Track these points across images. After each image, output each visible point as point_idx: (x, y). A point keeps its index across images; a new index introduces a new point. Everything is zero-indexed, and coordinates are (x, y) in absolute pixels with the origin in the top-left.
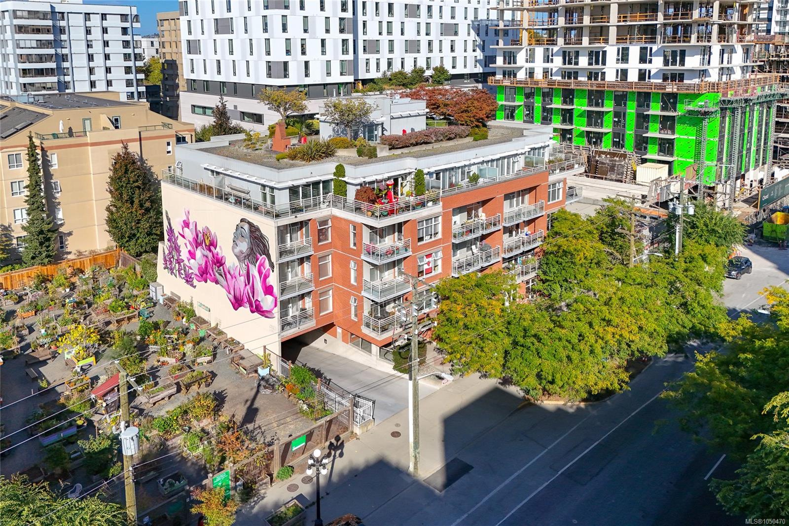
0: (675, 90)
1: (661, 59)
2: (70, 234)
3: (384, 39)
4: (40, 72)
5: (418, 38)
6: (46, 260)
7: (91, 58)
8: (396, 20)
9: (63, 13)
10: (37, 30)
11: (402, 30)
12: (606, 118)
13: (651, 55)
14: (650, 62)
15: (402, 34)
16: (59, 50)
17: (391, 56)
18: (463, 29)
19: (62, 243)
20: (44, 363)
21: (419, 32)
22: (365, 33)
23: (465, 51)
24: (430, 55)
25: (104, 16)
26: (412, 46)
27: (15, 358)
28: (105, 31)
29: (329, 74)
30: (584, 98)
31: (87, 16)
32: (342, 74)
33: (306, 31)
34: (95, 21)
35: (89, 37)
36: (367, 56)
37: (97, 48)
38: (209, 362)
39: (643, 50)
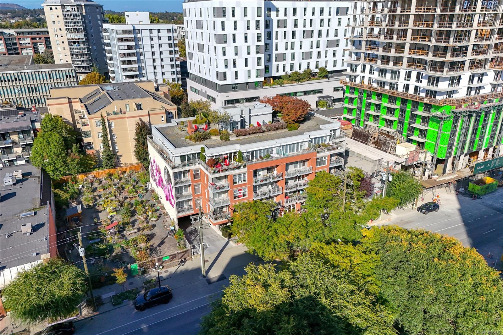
0: (428, 102)
1: (427, 81)
2: (121, 156)
3: (289, 52)
4: (130, 62)
5: (311, 50)
6: (111, 167)
7: (153, 53)
8: (297, 41)
9: (139, 30)
10: (127, 40)
11: (301, 46)
12: (396, 111)
13: (422, 78)
14: (421, 82)
15: (301, 48)
16: (138, 50)
17: (292, 62)
18: (342, 43)
19: (118, 159)
20: (101, 212)
21: (312, 46)
22: (277, 49)
23: (343, 56)
24: (318, 60)
25: (159, 31)
26: (307, 56)
27: (91, 208)
28: (160, 38)
29: (249, 77)
30: (387, 98)
31: (151, 30)
32: (257, 77)
33: (236, 54)
34: (155, 33)
35: (152, 42)
36: (278, 63)
37: (156, 48)
38: (156, 221)
39: (418, 74)
